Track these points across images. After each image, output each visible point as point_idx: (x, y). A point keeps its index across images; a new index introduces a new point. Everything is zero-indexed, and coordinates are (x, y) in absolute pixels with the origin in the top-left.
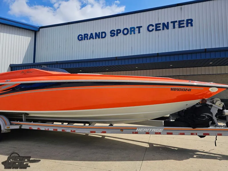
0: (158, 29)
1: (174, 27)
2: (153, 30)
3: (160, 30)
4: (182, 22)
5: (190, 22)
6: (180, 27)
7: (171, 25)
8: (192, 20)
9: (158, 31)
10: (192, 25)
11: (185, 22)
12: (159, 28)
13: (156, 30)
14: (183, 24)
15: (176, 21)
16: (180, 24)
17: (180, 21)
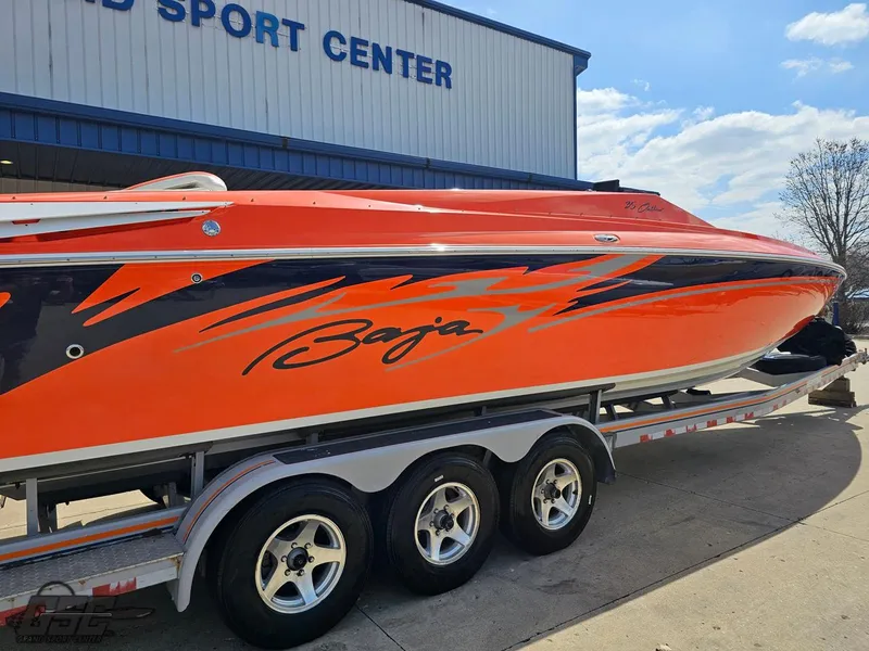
0: (359, 58)
1: (406, 74)
2: (343, 56)
3: (365, 65)
4: (426, 65)
5: (443, 73)
6: (420, 79)
7: (397, 61)
8: (447, 66)
9: (358, 68)
10: (449, 86)
11: (433, 68)
12: (363, 59)
13: (354, 62)
14: (428, 70)
15: (411, 55)
16: (420, 69)
17: (421, 59)
